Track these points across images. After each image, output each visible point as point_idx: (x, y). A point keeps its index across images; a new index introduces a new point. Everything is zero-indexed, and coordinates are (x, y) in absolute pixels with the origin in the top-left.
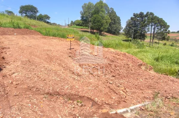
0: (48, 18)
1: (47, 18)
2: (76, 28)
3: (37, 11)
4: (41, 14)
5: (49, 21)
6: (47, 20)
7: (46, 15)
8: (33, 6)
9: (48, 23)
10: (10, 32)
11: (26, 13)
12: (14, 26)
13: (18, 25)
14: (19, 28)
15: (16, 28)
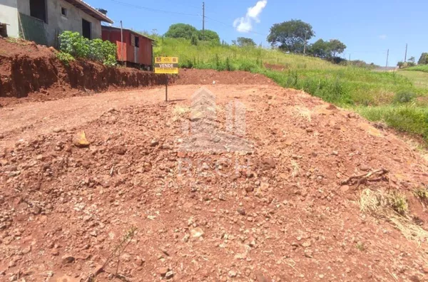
0: (340, 47)
1: (338, 48)
2: (423, 73)
3: (311, 34)
4: (321, 41)
5: (341, 56)
6: (337, 55)
7: (335, 41)
8: (302, 21)
9: (338, 61)
10: (206, 79)
11: (284, 42)
12: (218, 65)
13: (227, 62)
14: (229, 70)
15: (223, 70)
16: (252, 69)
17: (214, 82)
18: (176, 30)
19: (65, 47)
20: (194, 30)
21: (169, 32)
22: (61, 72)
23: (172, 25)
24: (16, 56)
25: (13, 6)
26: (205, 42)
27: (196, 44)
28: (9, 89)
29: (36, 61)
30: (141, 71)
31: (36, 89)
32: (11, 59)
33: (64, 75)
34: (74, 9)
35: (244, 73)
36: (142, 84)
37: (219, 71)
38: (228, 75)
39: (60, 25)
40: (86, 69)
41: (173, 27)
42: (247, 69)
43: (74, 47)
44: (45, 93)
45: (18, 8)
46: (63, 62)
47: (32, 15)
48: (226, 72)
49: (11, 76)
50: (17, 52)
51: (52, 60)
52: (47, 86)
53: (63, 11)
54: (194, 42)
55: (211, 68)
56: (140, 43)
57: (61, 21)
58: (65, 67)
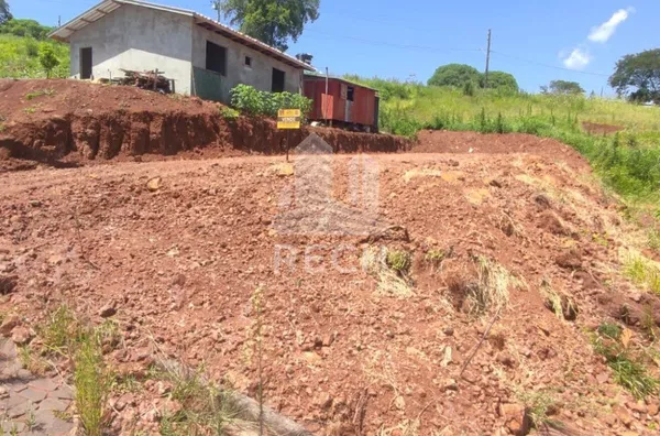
10: (460, 145)
11: (643, 85)
12: (483, 124)
13: (499, 120)
14: (500, 132)
15: (490, 131)
16: (540, 131)
17: (471, 150)
18: (445, 75)
19: (236, 102)
20: (475, 72)
21: (435, 77)
22: (224, 130)
23: (440, 68)
24: (172, 113)
25: (187, 59)
26: (489, 90)
27: (471, 94)
28: (157, 146)
29: (194, 119)
30: (346, 132)
31: (189, 148)
32: (164, 115)
33: (226, 134)
34: (263, 57)
35: (525, 136)
36: (343, 148)
37: (483, 133)
38: (497, 140)
39: (242, 77)
40: (257, 128)
41: (442, 70)
42: (532, 130)
43: (245, 103)
44: (197, 152)
45: (192, 62)
46: (228, 120)
47: (207, 68)
48: (495, 135)
49: (160, 133)
50: (173, 109)
51: (214, 117)
52: (203, 145)
53: (248, 61)
54: (468, 91)
55: (472, 129)
56: (355, 95)
57: (244, 72)
58: (230, 125)
